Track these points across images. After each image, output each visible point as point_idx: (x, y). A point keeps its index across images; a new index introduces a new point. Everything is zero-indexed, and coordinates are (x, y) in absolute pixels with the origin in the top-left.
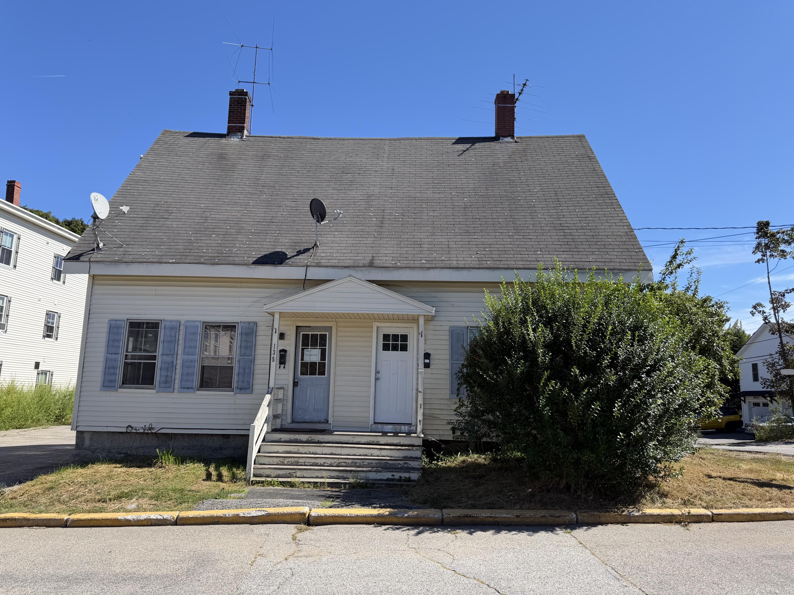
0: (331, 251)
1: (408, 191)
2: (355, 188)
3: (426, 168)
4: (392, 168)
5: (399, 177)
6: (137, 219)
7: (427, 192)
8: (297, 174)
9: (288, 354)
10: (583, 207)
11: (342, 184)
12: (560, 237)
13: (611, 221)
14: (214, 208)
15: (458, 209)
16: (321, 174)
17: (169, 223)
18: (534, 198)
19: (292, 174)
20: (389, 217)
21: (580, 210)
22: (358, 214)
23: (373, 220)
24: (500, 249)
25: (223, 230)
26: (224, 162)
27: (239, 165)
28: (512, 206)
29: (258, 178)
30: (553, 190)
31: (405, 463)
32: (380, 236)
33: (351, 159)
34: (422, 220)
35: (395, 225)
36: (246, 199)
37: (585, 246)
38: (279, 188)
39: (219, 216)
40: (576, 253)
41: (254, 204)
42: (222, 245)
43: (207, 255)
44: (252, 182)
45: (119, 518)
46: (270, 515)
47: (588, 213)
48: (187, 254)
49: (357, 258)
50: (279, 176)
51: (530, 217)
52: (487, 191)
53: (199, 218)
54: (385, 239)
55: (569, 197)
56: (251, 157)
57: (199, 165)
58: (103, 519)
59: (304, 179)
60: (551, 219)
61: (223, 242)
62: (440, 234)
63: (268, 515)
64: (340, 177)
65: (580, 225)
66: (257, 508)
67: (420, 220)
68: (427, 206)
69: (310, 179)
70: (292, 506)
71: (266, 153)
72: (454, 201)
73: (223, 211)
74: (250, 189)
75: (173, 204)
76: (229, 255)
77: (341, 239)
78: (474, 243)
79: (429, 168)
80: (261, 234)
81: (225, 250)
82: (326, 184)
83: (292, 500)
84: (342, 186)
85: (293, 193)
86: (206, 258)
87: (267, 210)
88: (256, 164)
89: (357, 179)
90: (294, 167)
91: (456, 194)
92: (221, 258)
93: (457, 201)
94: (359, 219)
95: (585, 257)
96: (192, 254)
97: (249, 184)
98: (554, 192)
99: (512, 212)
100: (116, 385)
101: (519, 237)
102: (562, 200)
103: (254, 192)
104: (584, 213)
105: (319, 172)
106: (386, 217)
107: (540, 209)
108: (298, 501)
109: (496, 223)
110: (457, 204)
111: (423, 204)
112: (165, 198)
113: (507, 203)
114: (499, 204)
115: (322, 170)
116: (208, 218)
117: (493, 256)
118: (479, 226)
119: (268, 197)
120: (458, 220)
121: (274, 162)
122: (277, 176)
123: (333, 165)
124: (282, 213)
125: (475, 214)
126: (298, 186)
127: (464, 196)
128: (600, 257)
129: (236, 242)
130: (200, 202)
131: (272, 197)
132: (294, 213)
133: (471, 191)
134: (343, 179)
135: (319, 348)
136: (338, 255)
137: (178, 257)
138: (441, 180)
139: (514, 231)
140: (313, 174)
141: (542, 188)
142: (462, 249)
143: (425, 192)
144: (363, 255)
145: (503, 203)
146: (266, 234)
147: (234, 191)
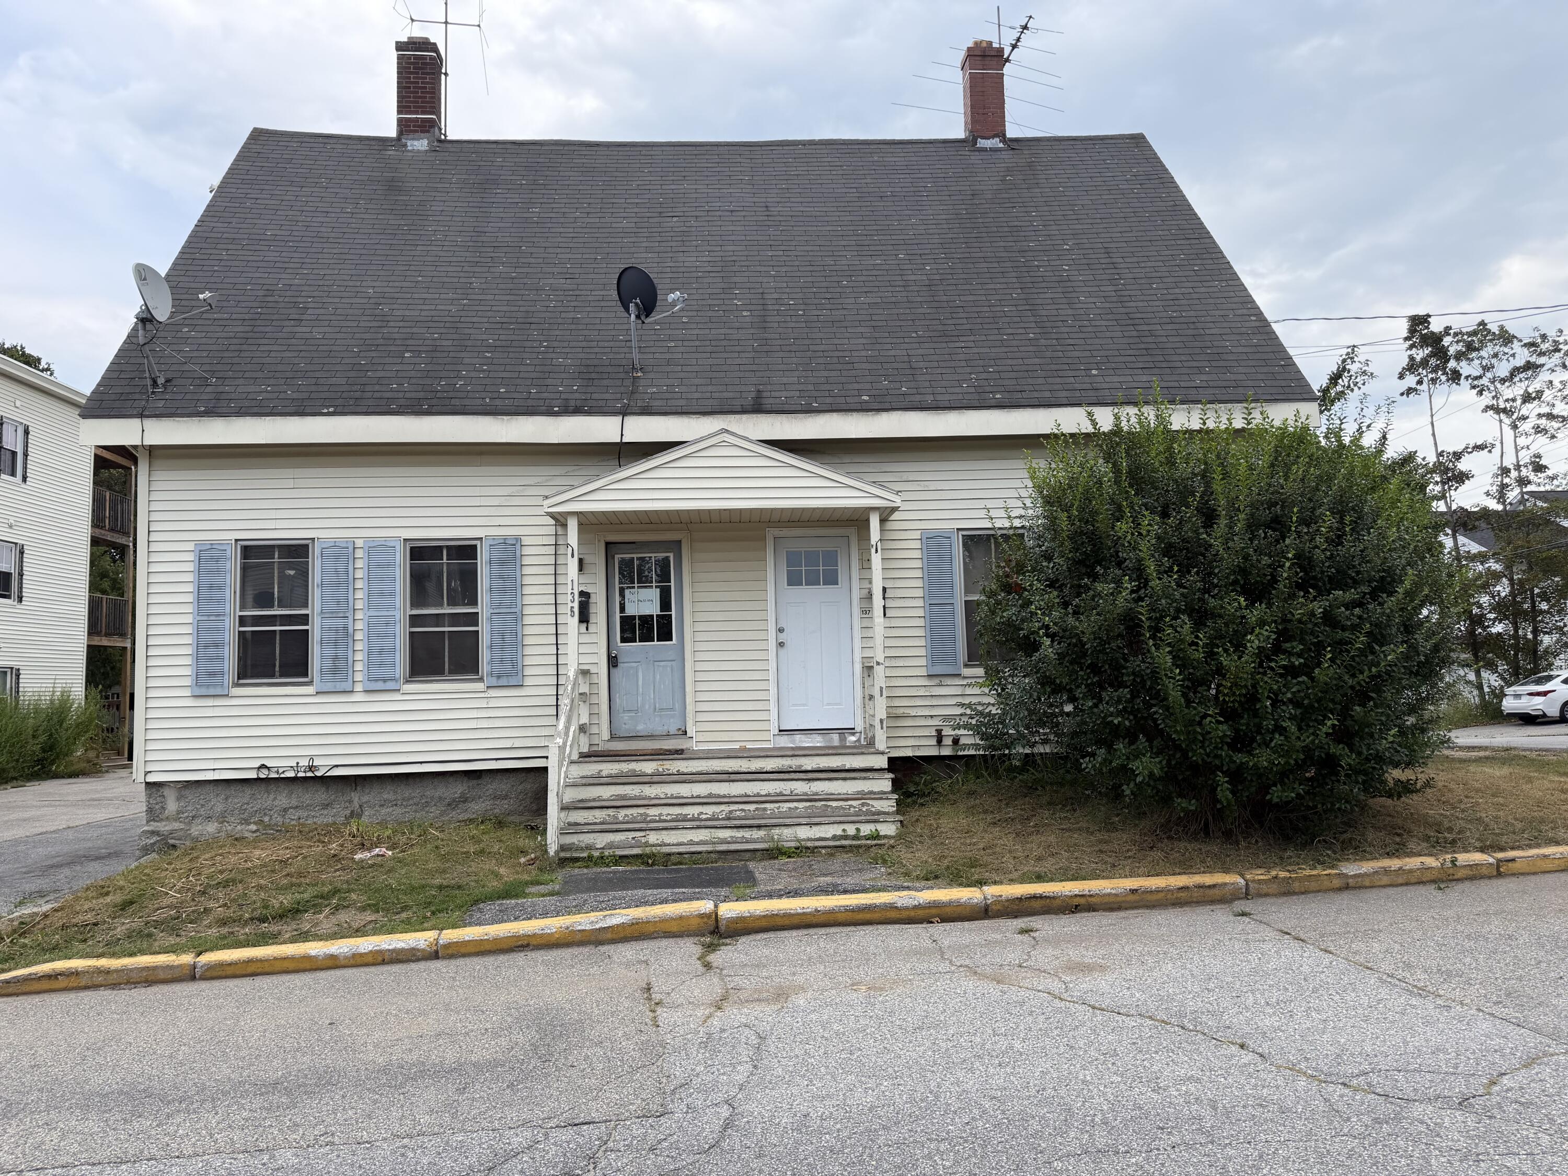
0: (668, 382)
1: (806, 254)
2: (693, 249)
3: (835, 204)
4: (764, 205)
5: (783, 223)
6: (230, 322)
7: (845, 253)
8: (562, 220)
9: (592, 600)
10: (1165, 280)
11: (665, 239)
12: (1131, 341)
13: (1224, 306)
14: (396, 295)
15: (916, 288)
16: (615, 220)
17: (304, 329)
18: (1066, 262)
19: (554, 220)
20: (777, 307)
21: (1161, 285)
22: (710, 302)
23: (745, 313)
24: (1015, 368)
25: (427, 342)
26: (402, 198)
27: (434, 203)
28: (1024, 280)
29: (479, 229)
30: (1100, 245)
31: (863, 805)
32: (765, 348)
33: (673, 187)
34: (845, 312)
35: (793, 325)
36: (462, 274)
37: (1183, 358)
38: (530, 250)
39: (412, 313)
40: (1168, 371)
41: (484, 286)
42: (431, 374)
43: (401, 395)
44: (469, 239)
45: (313, 953)
46: (637, 924)
47: (1177, 291)
48: (358, 394)
49: (726, 395)
50: (526, 225)
51: (1064, 301)
52: (968, 250)
53: (369, 318)
54: (777, 355)
55: (1135, 259)
56: (457, 186)
57: (347, 205)
58: (275, 959)
59: (579, 230)
60: (1107, 305)
61: (429, 368)
62: (888, 340)
63: (633, 924)
64: (658, 225)
65: (1165, 314)
66: (601, 910)
67: (842, 312)
68: (851, 284)
69: (594, 230)
70: (675, 901)
71: (488, 177)
72: (906, 272)
73: (417, 302)
74: (468, 254)
75: (306, 288)
76: (451, 395)
77: (685, 356)
78: (962, 357)
79: (843, 204)
80: (512, 350)
81: (439, 384)
82: (630, 240)
83: (669, 891)
84: (664, 244)
85: (563, 261)
86: (402, 402)
87: (512, 298)
88: (471, 199)
89: (694, 229)
90: (554, 205)
91: (907, 257)
92: (434, 402)
93: (910, 272)
94: (714, 314)
95: (1186, 378)
96: (369, 395)
97: (463, 244)
98: (1103, 251)
99: (1027, 291)
100: (226, 682)
101: (1049, 342)
102: (1122, 266)
103: (478, 259)
104: (1170, 291)
105: (610, 215)
106: (770, 307)
107: (1082, 284)
108: (684, 890)
109: (998, 314)
110: (913, 277)
111: (842, 279)
112: (284, 276)
113: (1014, 274)
114: (998, 275)
115: (614, 210)
116: (388, 318)
117: (1006, 382)
118: (965, 321)
119: (508, 270)
120: (920, 311)
121: (508, 196)
122: (521, 225)
123: (637, 201)
124: (547, 304)
125: (952, 298)
126: (571, 245)
127: (924, 262)
128: (1214, 377)
129: (460, 367)
130: (364, 284)
131: (518, 270)
132: (573, 304)
133: (937, 251)
134: (664, 230)
135: (656, 587)
136: (683, 389)
137: (340, 402)
138: (870, 228)
139: (1038, 330)
140: (598, 220)
141: (1078, 241)
142: (939, 371)
143: (841, 253)
144: (738, 388)
145: (1006, 275)
146: (522, 350)
147: (433, 259)
